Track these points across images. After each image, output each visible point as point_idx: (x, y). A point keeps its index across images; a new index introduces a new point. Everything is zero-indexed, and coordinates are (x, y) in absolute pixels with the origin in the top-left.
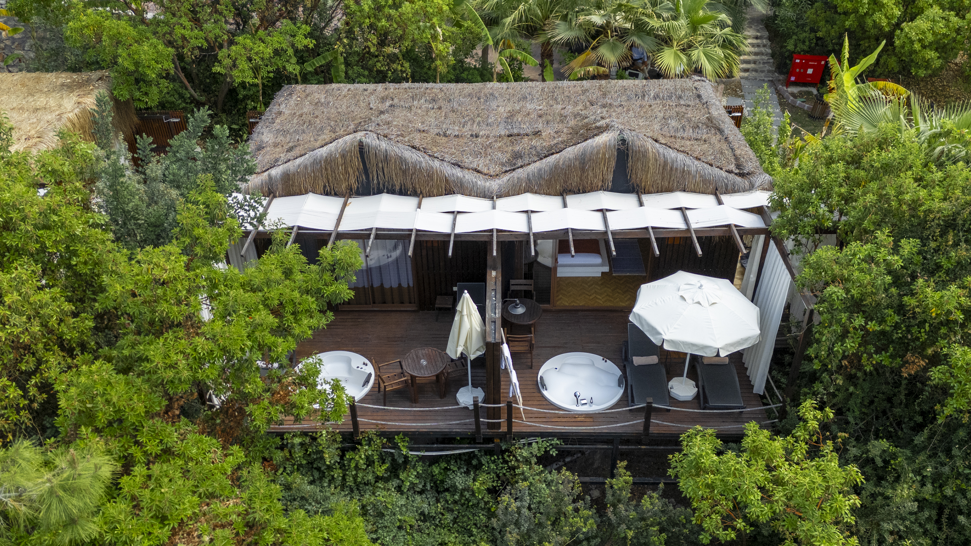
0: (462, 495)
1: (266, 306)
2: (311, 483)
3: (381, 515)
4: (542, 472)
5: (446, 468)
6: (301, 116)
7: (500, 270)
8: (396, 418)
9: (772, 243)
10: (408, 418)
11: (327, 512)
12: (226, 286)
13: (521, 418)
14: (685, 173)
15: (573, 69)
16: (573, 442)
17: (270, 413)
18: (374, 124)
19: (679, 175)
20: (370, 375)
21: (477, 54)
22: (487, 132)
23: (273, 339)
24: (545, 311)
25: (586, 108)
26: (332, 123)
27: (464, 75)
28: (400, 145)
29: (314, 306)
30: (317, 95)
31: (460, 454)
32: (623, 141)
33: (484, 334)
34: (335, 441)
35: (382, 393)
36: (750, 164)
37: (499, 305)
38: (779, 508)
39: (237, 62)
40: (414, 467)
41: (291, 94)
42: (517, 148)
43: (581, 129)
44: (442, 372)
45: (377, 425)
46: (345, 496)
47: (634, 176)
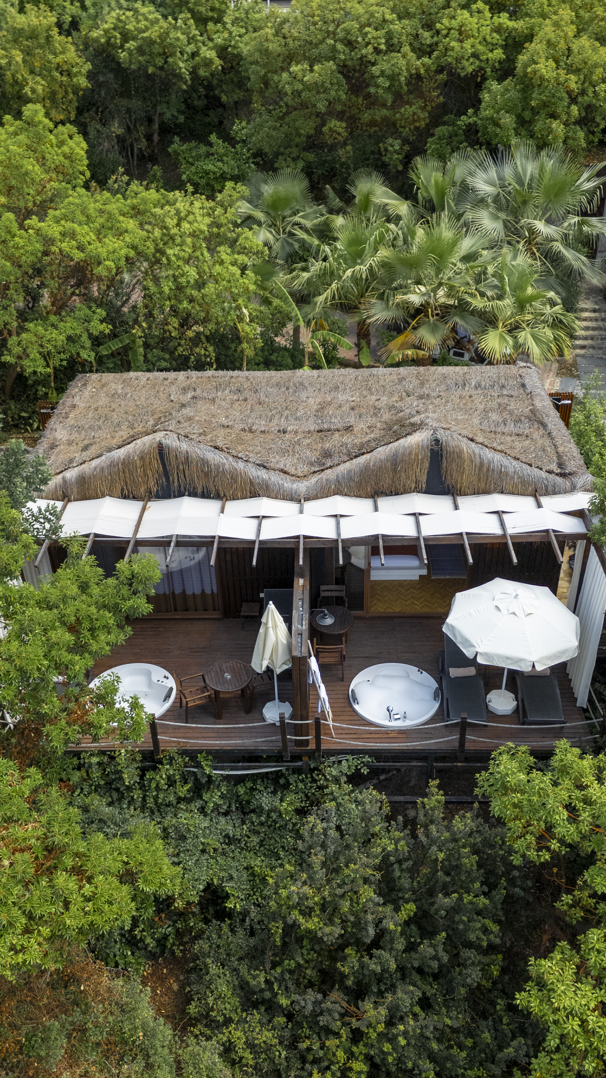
0: (268, 816)
1: (63, 623)
2: (110, 804)
3: (183, 838)
4: (352, 791)
5: (252, 788)
6: (96, 409)
7: (308, 578)
8: (200, 735)
9: (592, 548)
10: (212, 735)
11: (126, 835)
12: (21, 604)
13: (330, 735)
14: (502, 473)
15: (391, 352)
16: (386, 760)
17: (67, 734)
18: (174, 422)
19: (496, 476)
20: (171, 689)
21: (287, 333)
22: (295, 428)
23: (70, 657)
24: (357, 618)
25: (401, 399)
26: (130, 418)
27: (273, 357)
28: (201, 445)
29: (111, 622)
30: (113, 386)
31: (267, 773)
32: (437, 441)
33: (289, 648)
34: (134, 760)
35: (184, 708)
36: (572, 462)
37: (306, 616)
38: (585, 828)
39: (28, 351)
40: (218, 787)
41: (85, 385)
42: (327, 445)
43: (395, 424)
44: (247, 686)
45: (179, 743)
46: (144, 817)
47: (448, 478)
